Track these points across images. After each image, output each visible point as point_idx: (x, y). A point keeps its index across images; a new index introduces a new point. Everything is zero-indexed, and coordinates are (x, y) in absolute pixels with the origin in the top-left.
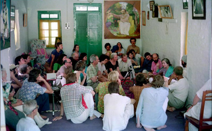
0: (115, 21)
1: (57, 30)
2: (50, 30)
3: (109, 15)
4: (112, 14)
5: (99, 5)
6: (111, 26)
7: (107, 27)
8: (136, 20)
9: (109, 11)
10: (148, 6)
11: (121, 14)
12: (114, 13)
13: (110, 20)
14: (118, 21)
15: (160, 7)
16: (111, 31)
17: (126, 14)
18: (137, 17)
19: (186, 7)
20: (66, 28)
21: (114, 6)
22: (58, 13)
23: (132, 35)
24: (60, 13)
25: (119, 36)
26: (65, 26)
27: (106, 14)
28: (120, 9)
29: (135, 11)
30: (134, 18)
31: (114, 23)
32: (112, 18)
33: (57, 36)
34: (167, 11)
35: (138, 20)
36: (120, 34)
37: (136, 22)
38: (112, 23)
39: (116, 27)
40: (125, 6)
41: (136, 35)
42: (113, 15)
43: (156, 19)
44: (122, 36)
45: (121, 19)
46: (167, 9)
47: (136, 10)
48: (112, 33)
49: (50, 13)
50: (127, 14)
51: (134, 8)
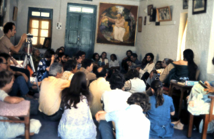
0: (110, 25)
1: (47, 29)
2: (40, 29)
3: (104, 18)
4: (107, 17)
5: (95, 7)
6: (105, 30)
7: (100, 31)
8: (131, 27)
9: (104, 14)
10: (146, 11)
11: (116, 18)
12: (110, 17)
13: (104, 24)
14: (113, 26)
15: (159, 9)
16: (105, 36)
17: (121, 19)
18: (132, 23)
19: (186, 7)
20: (57, 28)
21: (110, 9)
22: (51, 11)
23: (126, 42)
24: (52, 12)
25: (112, 41)
26: (57, 25)
27: (100, 17)
28: (116, 13)
29: (131, 17)
30: (130, 24)
31: (108, 27)
32: (107, 22)
33: (47, 36)
34: (166, 13)
35: (134, 26)
36: (113, 39)
37: (132, 28)
38: (106, 27)
39: (110, 32)
40: (121, 11)
41: (130, 42)
42: (108, 19)
43: (153, 24)
44: (116, 42)
45: (116, 23)
46: (166, 11)
47: (133, 16)
48: (106, 38)
49: (41, 10)
50: (123, 19)
51: (131, 13)
